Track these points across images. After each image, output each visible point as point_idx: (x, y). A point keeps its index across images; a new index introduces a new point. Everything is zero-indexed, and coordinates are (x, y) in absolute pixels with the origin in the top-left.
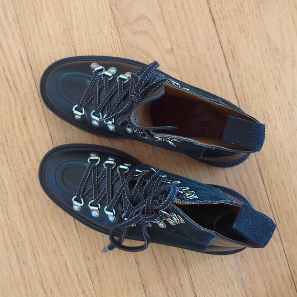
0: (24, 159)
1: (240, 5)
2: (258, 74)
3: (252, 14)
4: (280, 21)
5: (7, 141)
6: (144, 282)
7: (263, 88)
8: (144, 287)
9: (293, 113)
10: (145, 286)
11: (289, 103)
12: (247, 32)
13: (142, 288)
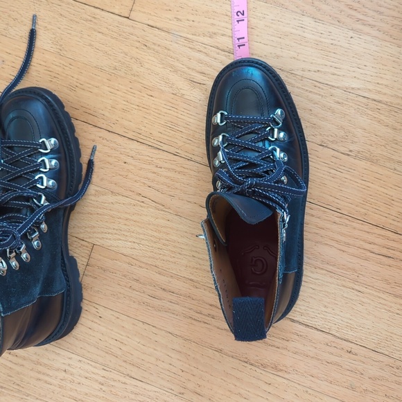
0: (46, 382)
1: (49, 73)
2: (125, 103)
3: (65, 68)
4: (90, 45)
5: (18, 385)
6: (242, 359)
7: (141, 108)
8: (246, 362)
9: (185, 97)
10: (246, 360)
11: (173, 94)
12: (78, 85)
13: (246, 365)
